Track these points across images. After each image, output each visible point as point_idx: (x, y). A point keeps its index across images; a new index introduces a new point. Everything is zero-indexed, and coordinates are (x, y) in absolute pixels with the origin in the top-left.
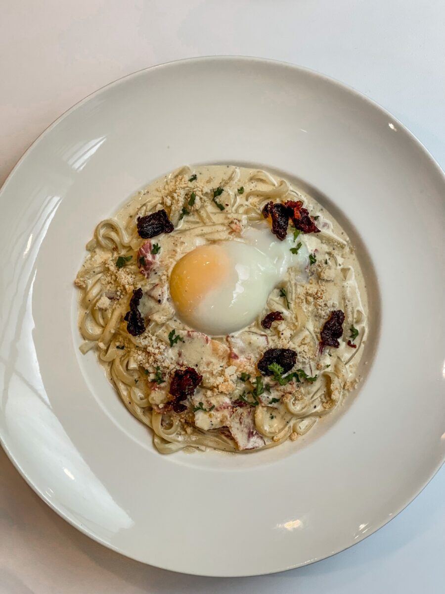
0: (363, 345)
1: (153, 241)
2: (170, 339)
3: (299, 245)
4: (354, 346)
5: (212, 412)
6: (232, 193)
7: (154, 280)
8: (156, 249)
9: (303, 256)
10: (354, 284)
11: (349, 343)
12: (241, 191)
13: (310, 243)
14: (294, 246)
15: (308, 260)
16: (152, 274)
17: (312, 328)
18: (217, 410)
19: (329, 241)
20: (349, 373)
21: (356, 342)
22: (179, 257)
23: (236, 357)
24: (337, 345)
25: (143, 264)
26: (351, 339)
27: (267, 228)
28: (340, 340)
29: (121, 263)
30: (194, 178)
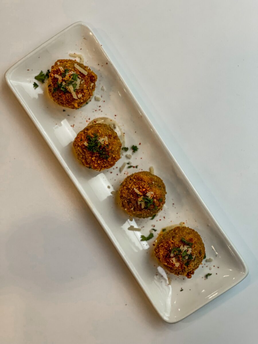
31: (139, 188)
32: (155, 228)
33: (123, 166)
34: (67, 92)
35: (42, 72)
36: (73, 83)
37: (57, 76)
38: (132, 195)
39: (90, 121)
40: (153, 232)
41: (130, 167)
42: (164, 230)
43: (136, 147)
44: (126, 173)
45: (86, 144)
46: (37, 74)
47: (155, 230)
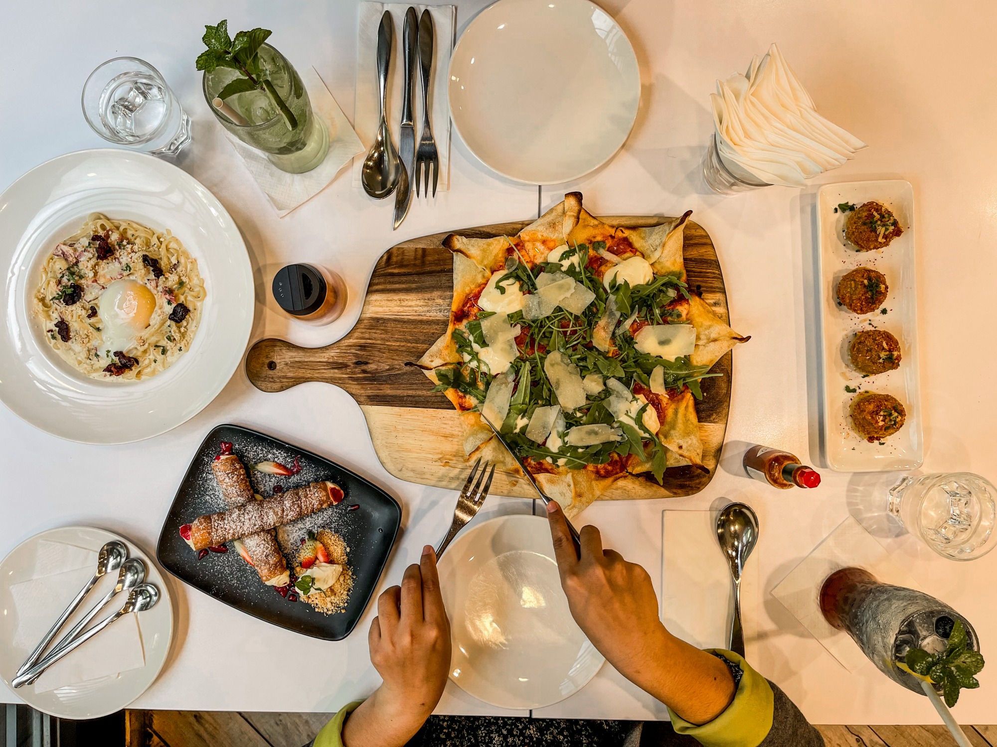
0: (45, 334)
1: (174, 305)
2: (129, 266)
3: (108, 356)
4: (48, 331)
5: (83, 249)
6: (158, 357)
7: (160, 288)
8: (169, 303)
9: (102, 353)
10: (70, 359)
11: (52, 331)
12: (155, 361)
13: (105, 362)
14: (109, 354)
15: (98, 353)
16: (162, 290)
17: (74, 325)
18: (82, 251)
19: (96, 370)
20: (42, 318)
21: (49, 334)
22: (156, 308)
23: (93, 282)
24: (56, 325)
25: (170, 291)
26: (52, 333)
27: (127, 352)
28: (57, 329)
29: (181, 284)
30: (180, 350)
31: (887, 344)
32: (860, 386)
33: (865, 320)
34: (874, 230)
35: (848, 203)
36: (887, 227)
37: (875, 214)
38: (877, 346)
39: (860, 266)
40: (857, 389)
41: (870, 324)
42: (866, 392)
43: (886, 311)
44: (863, 327)
45: (866, 282)
46: (843, 202)
47: (860, 388)
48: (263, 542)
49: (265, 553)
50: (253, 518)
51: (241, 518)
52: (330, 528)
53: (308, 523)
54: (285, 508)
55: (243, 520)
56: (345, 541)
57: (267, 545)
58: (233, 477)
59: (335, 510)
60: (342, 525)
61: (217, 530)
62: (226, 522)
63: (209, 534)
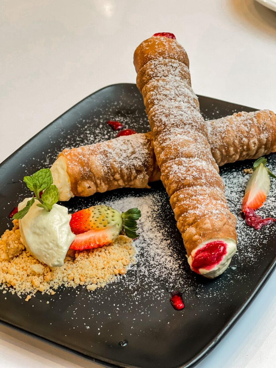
48: (131, 150)
49: (110, 150)
50: (181, 112)
51: (182, 97)
52: (138, 265)
53: (152, 235)
54: (193, 160)
55: (178, 99)
56: (110, 285)
57: (124, 155)
58: (246, 125)
59: (174, 273)
60: (142, 281)
61: (166, 65)
62: (178, 78)
63: (161, 54)
